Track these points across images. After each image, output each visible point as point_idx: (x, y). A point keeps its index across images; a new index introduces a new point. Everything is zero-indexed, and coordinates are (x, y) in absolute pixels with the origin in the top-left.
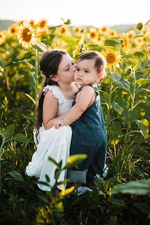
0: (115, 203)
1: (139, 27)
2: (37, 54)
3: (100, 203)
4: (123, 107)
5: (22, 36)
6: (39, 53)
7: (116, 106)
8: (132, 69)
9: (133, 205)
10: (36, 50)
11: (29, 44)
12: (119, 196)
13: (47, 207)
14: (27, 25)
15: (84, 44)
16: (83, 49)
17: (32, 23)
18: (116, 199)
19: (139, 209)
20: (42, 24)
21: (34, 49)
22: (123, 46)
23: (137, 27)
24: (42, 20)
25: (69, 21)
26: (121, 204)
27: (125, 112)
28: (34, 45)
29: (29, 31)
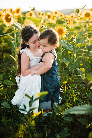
0: (66, 119)
1: (77, 11)
2: (15, 30)
3: (57, 120)
4: (69, 61)
5: (5, 19)
6: (16, 29)
7: (65, 61)
8: (74, 38)
9: (77, 120)
10: (15, 27)
11: (10, 24)
12: (68, 115)
13: (25, 124)
14: (8, 12)
15: (44, 23)
16: (43, 26)
17: (11, 11)
18: (67, 117)
19: (81, 123)
20: (18, 11)
21: (13, 27)
22: (68, 24)
23: (76, 11)
24: (17, 8)
25: (34, 8)
26: (70, 120)
27: (71, 64)
28: (13, 24)
29: (10, 16)
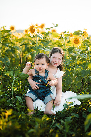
5: (30, 30)
8: (88, 48)
9: (82, 116)
10: (37, 37)
11: (34, 34)
15: (63, 34)
16: (62, 36)
17: (37, 26)
20: (42, 26)
22: (84, 35)
24: (42, 24)
25: (57, 25)
27: (83, 71)
28: (36, 34)
29: (34, 27)
